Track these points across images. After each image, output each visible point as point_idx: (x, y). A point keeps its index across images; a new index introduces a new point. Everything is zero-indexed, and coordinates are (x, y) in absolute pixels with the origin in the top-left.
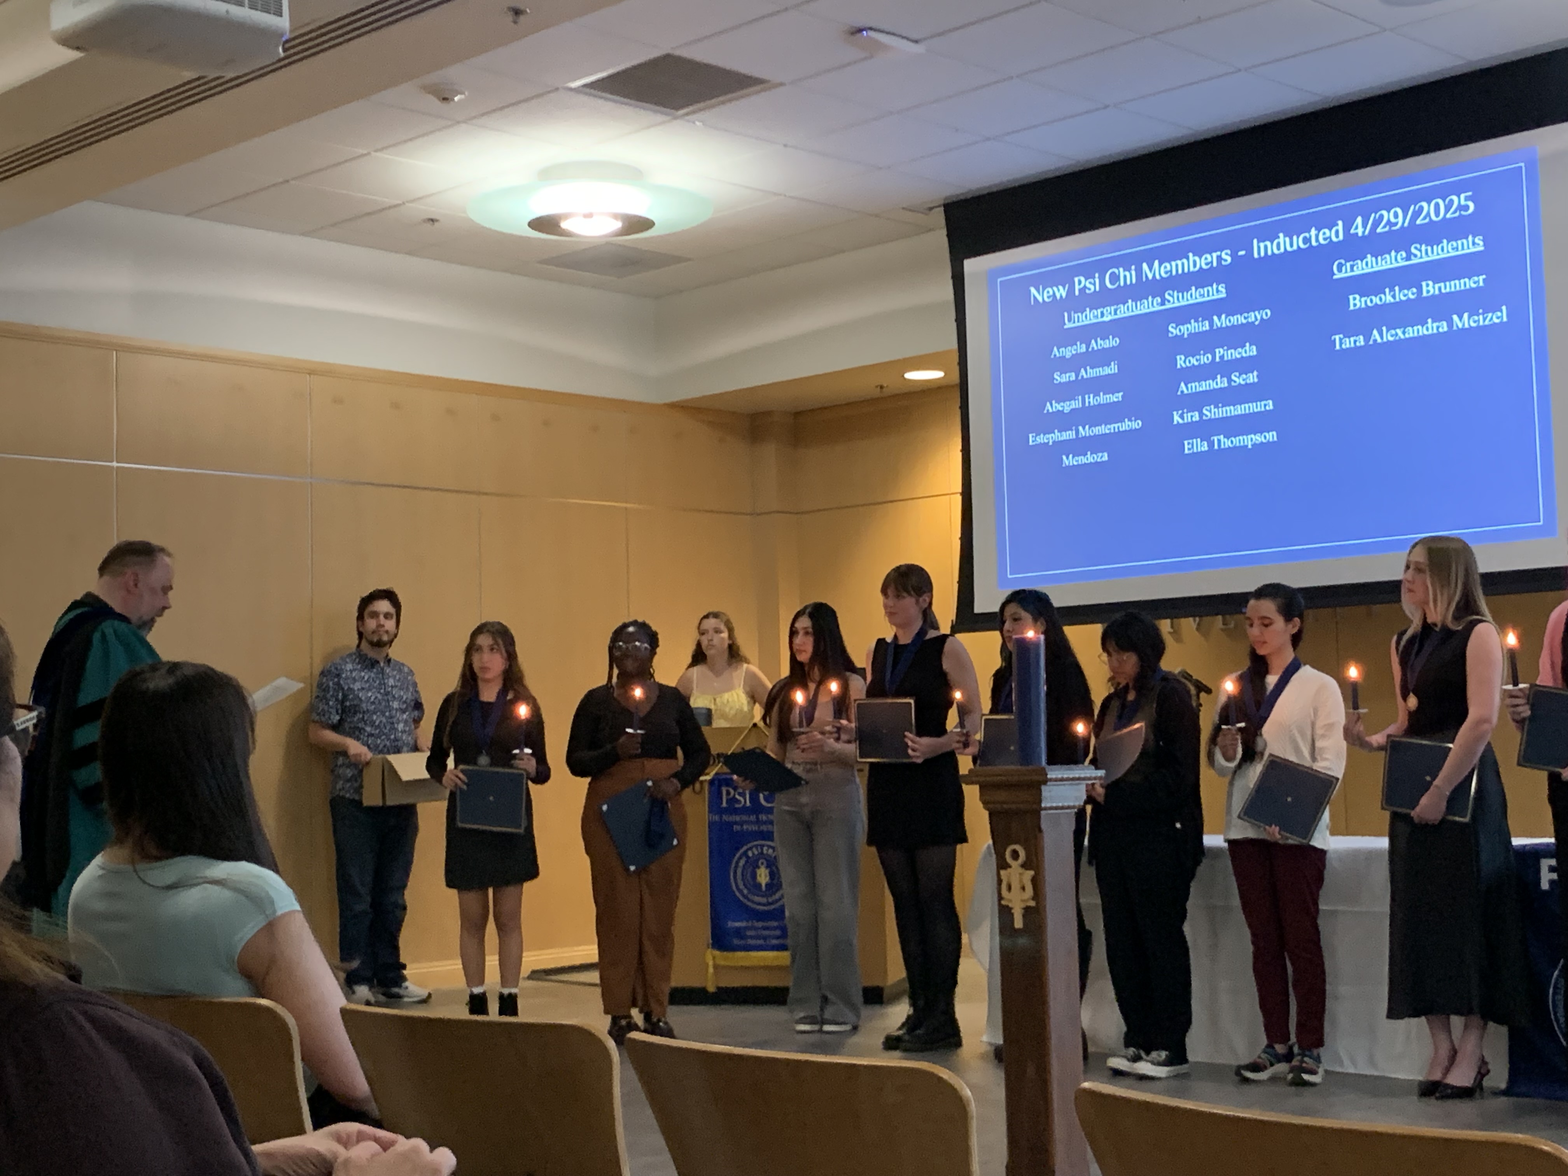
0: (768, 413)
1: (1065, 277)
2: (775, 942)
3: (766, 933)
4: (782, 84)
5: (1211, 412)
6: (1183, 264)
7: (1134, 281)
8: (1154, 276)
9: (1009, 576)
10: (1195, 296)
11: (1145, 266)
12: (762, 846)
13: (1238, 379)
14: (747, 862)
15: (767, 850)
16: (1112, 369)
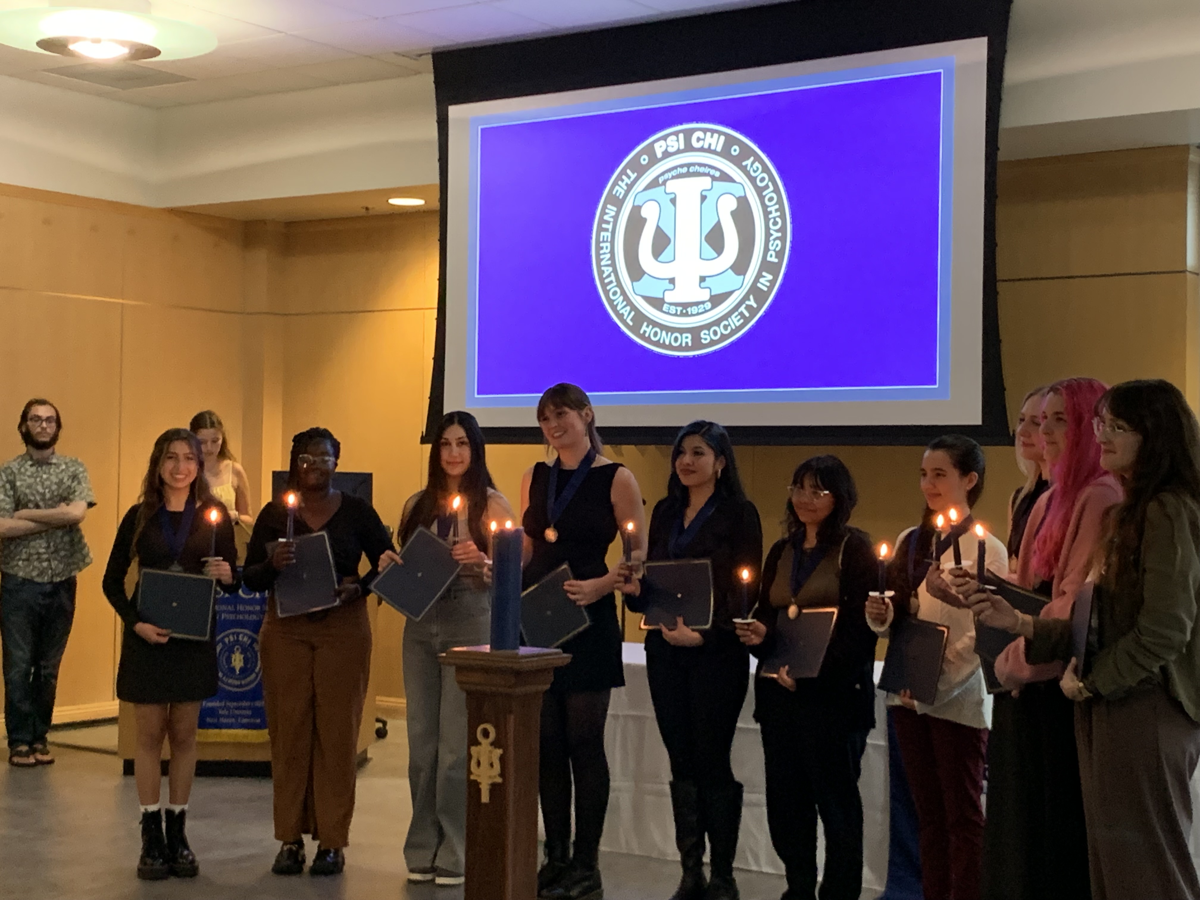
0: (264, 222)
2: (245, 721)
3: (237, 712)
12: (238, 634)
14: (223, 648)
15: (243, 638)
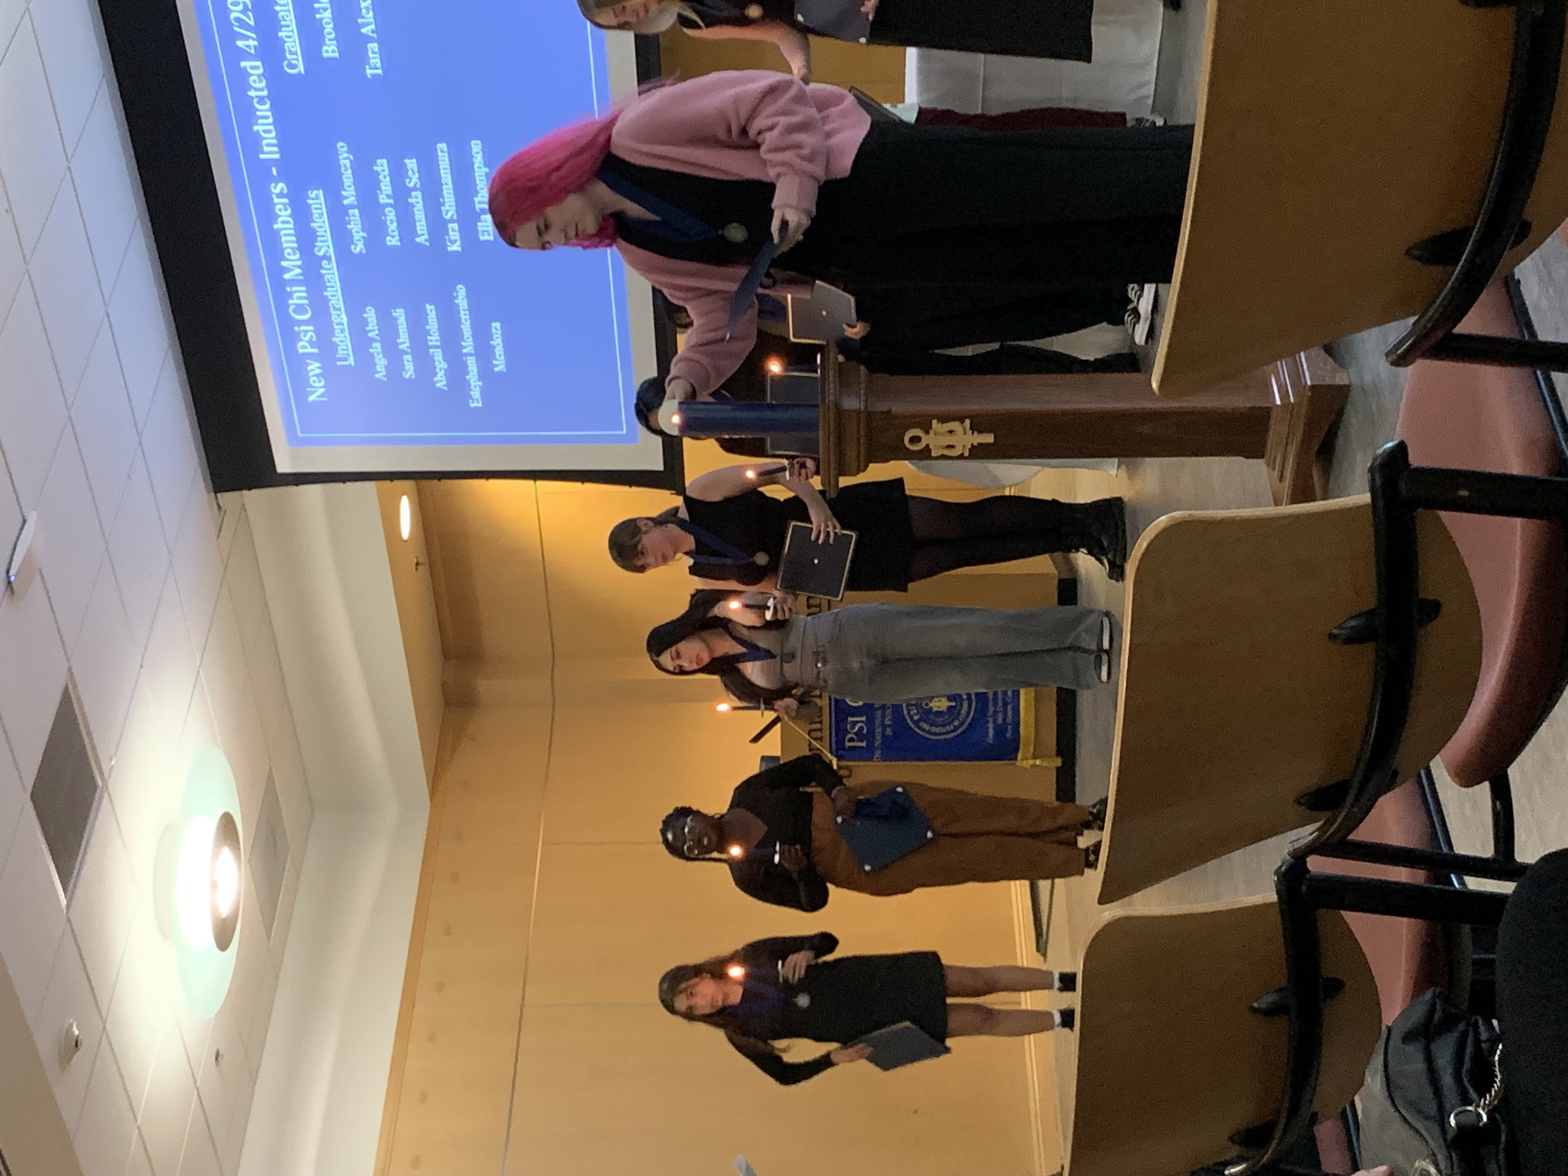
1: (297, 363)
3: (1000, 707)
4: (70, 669)
5: (449, 209)
6: (285, 235)
7: (304, 289)
8: (299, 267)
9: (625, 431)
10: (321, 223)
11: (287, 276)
13: (413, 180)
14: (925, 721)
16: (400, 314)
